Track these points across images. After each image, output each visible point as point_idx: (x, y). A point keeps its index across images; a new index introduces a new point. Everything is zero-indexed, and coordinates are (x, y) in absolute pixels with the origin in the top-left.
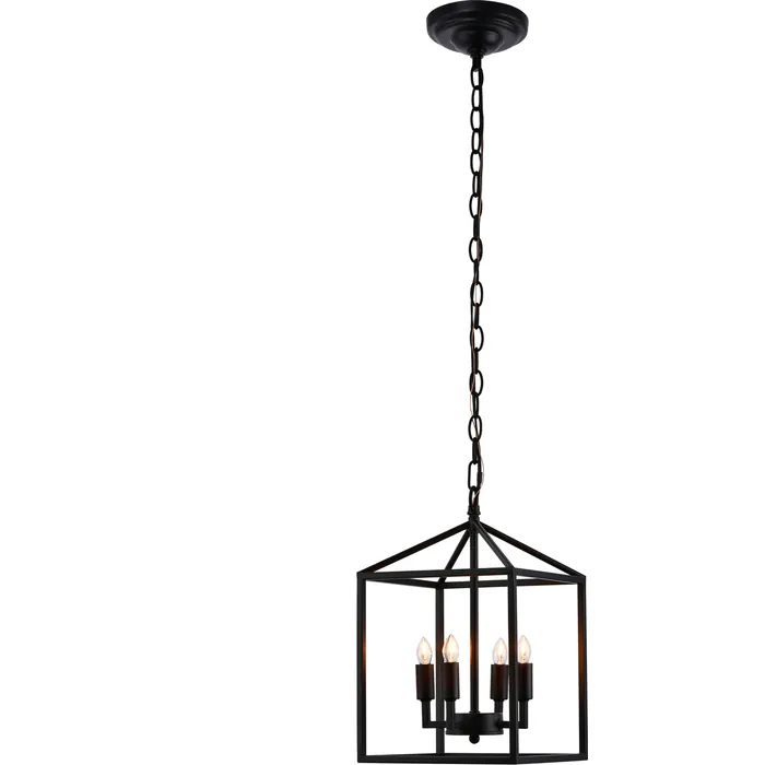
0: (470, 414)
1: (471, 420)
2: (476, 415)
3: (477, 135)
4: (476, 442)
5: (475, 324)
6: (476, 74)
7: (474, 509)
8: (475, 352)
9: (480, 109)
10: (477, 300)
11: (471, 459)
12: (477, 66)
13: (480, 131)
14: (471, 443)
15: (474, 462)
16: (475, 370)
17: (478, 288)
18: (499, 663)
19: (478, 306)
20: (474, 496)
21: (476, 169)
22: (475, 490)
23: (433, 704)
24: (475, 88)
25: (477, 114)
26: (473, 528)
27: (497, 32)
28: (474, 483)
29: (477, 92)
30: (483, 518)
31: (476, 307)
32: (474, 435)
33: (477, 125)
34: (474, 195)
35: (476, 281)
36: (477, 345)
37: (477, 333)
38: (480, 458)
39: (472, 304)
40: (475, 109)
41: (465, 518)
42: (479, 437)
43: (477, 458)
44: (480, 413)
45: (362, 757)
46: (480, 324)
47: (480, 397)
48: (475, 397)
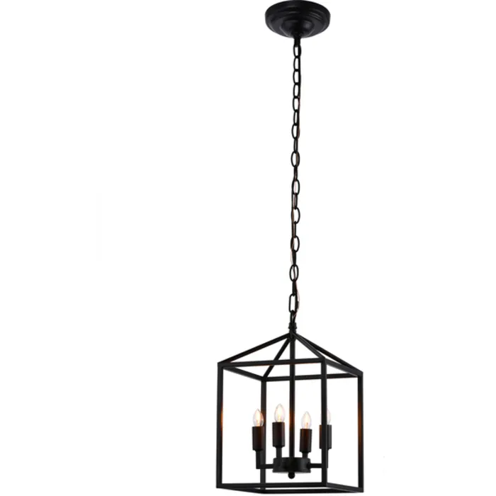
0: (291, 263)
1: (291, 267)
2: (294, 265)
3: (297, 87)
5: (295, 207)
6: (297, 49)
7: (293, 326)
8: (294, 224)
9: (299, 70)
10: (296, 191)
11: (291, 293)
12: (297, 44)
13: (299, 84)
14: (291, 282)
15: (293, 295)
16: (294, 236)
17: (296, 183)
18: (306, 428)
19: (297, 194)
20: (293, 317)
21: (296, 108)
22: (293, 313)
24: (296, 57)
25: (297, 74)
26: (291, 337)
27: (311, 21)
28: (293, 308)
29: (297, 60)
30: (299, 331)
31: (295, 195)
32: (293, 278)
33: (297, 81)
34: (295, 124)
35: (295, 179)
36: (296, 219)
37: (296, 212)
39: (293, 193)
40: (296, 70)
41: (287, 331)
42: (296, 278)
43: (295, 292)
44: (297, 263)
45: (220, 485)
46: (298, 206)
47: (297, 253)
48: (294, 253)
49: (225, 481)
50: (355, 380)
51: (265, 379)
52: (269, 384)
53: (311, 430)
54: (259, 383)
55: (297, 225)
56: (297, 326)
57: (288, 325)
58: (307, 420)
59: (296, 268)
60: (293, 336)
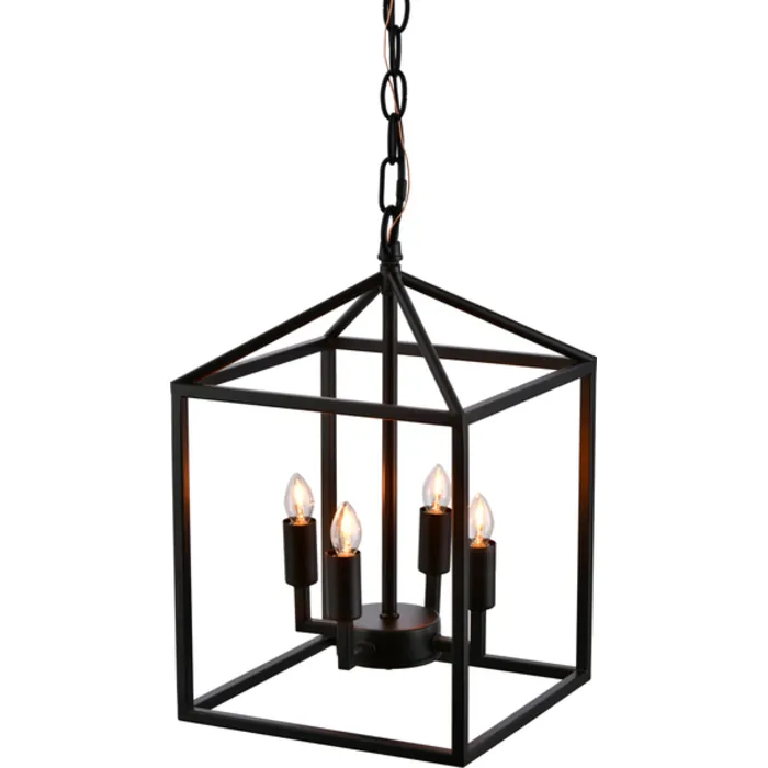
1: (386, 79)
2: (395, 70)
4: (395, 121)
11: (386, 155)
14: (386, 122)
15: (391, 159)
20: (390, 227)
23: (316, 592)
28: (391, 199)
32: (391, 109)
38: (402, 152)
42: (401, 111)
43: (396, 153)
59: (399, 79)
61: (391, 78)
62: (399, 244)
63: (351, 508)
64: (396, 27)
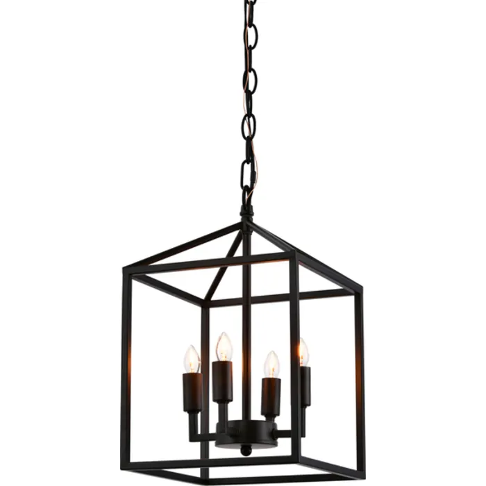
0: (243, 112)
1: (245, 118)
2: (249, 114)
4: (249, 140)
5: (249, 23)
7: (247, 210)
8: (249, 50)
11: (244, 158)
14: (244, 141)
15: (247, 161)
16: (249, 68)
18: (271, 376)
19: (252, 4)
20: (247, 197)
22: (248, 190)
26: (245, 227)
28: (247, 182)
30: (256, 220)
31: (250, 5)
32: (247, 134)
36: (251, 42)
37: (251, 31)
41: (238, 219)
42: (252, 136)
43: (250, 157)
44: (254, 112)
45: (126, 464)
46: (254, 22)
47: (254, 96)
48: (249, 95)
49: (134, 458)
50: (350, 300)
51: (206, 304)
52: (213, 312)
53: (280, 380)
54: (197, 310)
55: (253, 51)
56: (255, 210)
57: (239, 210)
58: (272, 364)
59: (251, 119)
60: (248, 226)
61: (247, 118)
62: (252, 207)
63: (226, 335)
64: (250, 91)
